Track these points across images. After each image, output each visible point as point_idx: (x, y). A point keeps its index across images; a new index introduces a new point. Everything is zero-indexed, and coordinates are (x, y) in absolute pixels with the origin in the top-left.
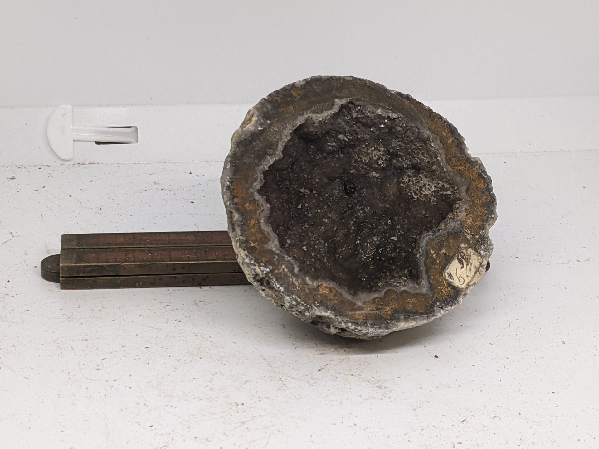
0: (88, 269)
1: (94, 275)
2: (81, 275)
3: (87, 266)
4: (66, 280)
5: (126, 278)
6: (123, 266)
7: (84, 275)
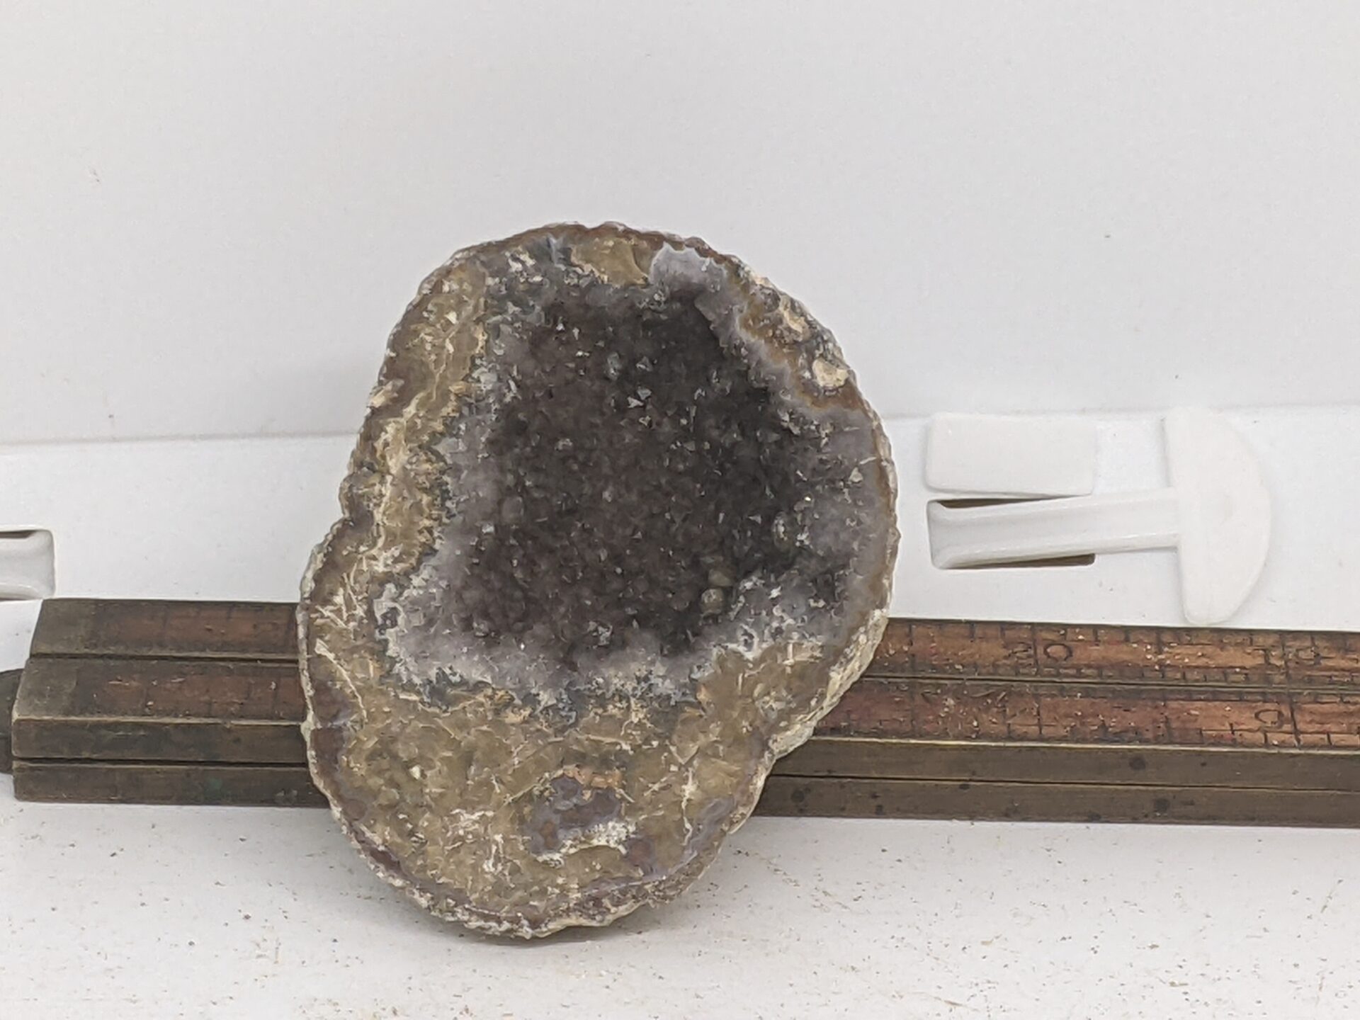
0: (112, 735)
1: (128, 755)
2: (86, 755)
3: (108, 726)
4: (32, 769)
5: (241, 772)
6: (229, 731)
7: (94, 756)
